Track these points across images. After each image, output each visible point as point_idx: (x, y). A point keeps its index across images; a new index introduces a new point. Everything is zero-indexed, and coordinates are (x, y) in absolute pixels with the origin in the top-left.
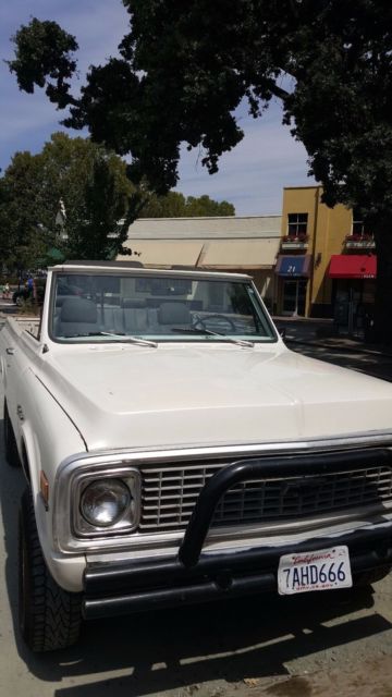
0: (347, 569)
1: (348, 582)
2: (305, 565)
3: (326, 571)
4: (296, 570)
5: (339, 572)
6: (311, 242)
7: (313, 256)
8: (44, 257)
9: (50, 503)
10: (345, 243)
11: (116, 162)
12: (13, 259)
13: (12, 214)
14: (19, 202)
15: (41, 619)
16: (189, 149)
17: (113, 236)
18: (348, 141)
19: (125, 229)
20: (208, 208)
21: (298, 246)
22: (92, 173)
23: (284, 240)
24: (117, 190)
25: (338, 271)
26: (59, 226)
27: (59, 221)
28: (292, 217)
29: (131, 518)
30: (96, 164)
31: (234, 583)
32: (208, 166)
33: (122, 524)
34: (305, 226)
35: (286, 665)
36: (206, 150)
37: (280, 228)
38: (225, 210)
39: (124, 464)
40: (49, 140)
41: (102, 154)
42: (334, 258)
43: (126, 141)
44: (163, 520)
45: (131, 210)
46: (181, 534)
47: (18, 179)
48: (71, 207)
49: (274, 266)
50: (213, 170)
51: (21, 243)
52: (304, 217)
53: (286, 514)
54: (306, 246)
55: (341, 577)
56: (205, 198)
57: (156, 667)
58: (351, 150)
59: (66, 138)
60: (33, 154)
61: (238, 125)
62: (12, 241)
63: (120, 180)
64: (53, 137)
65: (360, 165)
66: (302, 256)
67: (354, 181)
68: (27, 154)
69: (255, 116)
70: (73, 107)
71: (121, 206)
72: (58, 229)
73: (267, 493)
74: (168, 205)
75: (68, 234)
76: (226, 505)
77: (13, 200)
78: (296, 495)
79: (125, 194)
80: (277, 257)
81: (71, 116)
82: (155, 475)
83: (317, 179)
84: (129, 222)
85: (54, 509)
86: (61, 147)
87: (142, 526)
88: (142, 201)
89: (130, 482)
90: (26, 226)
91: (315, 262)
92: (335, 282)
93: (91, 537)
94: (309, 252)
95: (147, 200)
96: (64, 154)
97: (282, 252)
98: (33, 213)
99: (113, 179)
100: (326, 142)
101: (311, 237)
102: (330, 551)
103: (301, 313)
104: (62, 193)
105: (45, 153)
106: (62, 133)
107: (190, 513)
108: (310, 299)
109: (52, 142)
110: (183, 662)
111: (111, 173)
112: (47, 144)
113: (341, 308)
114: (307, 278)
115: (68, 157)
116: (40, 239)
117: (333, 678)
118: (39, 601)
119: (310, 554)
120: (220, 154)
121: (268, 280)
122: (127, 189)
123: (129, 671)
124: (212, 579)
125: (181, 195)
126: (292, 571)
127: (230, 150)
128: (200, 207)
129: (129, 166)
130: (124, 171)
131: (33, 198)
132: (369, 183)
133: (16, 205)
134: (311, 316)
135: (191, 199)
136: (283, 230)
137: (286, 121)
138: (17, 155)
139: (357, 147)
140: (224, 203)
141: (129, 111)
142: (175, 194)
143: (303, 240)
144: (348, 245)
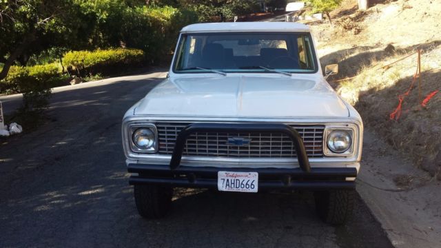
0: (256, 184)
1: (256, 190)
2: (233, 178)
3: (244, 183)
4: (228, 180)
5: (252, 184)
29: (154, 147)
33: (151, 149)
39: (148, 122)
44: (169, 150)
55: (252, 186)
82: (163, 128)
87: (160, 152)
89: (153, 131)
102: (247, 173)
119: (236, 173)
126: (226, 180)
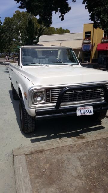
0: (92, 111)
2: (83, 110)
3: (87, 111)
4: (81, 111)
5: (90, 111)
6: (92, 40)
7: (92, 44)
8: (16, 48)
9: (27, 98)
10: (102, 40)
11: (34, 18)
12: (7, 49)
13: (6, 36)
14: (8, 32)
15: (26, 124)
16: (55, 13)
17: (35, 41)
18: (100, 8)
19: (38, 39)
20: (62, 31)
21: (88, 41)
22: (28, 22)
23: (84, 40)
24: (35, 27)
25: (100, 48)
26: (19, 39)
27: (19, 37)
28: (86, 33)
29: (45, 100)
30: (29, 19)
31: (67, 113)
32: (61, 18)
33: (43, 101)
34: (90, 35)
35: (80, 135)
36: (60, 13)
37: (83, 36)
38: (67, 32)
39: (42, 89)
40: (15, 13)
41: (30, 16)
42: (99, 45)
43: (37, 12)
44: (51, 101)
45: (40, 33)
46: (55, 104)
47: (7, 25)
48: (23, 33)
49: (81, 48)
50: (63, 19)
51: (10, 45)
52: (90, 33)
53: (79, 99)
54: (91, 41)
56: (61, 28)
57: (52, 135)
58: (101, 11)
59: (19, 12)
60: (10, 18)
61: (69, 5)
62: (7, 44)
63: (36, 24)
64: (16, 12)
65: (104, 15)
66: (89, 44)
67: (102, 21)
68: (9, 18)
69: (74, 2)
70: (21, 2)
71: (37, 32)
72: (19, 40)
73: (74, 95)
74: (50, 31)
75: (22, 41)
76: (65, 98)
77: (6, 32)
78: (81, 95)
79: (37, 28)
80: (82, 45)
81: (21, 5)
82: (49, 91)
83: (92, 21)
84: (39, 36)
85: (28, 99)
86: (18, 15)
87: (47, 102)
88: (43, 30)
89: (44, 93)
90: (11, 39)
91: (93, 46)
92: (99, 52)
93: (36, 104)
94: (91, 43)
95: (44, 30)
96: (19, 17)
97: (84, 43)
98: (12, 35)
99: (34, 24)
100: (94, 9)
101: (92, 39)
102: (88, 107)
103: (89, 61)
104: (20, 29)
105: (14, 17)
106: (18, 11)
107: (57, 97)
108: (92, 57)
109: (16, 14)
110: (57, 134)
111: (33, 22)
112: (14, 14)
113: (100, 59)
114: (91, 51)
115: (20, 18)
116: (15, 43)
117: (90, 136)
118: (26, 121)
119: (84, 107)
120: (64, 14)
121: (80, 52)
122: (38, 27)
123: (46, 136)
124: (63, 112)
125: (54, 28)
126: (80, 111)
127: (67, 13)
128: (60, 31)
129: (38, 19)
130: (37, 21)
131: (12, 31)
132: (106, 21)
133: (7, 33)
134: (92, 62)
135: (57, 29)
136: (84, 37)
137: (84, 3)
138: (6, 18)
139: (103, 10)
140: (67, 30)
141: (37, 3)
142: (52, 28)
143: (90, 40)
144: (103, 40)
